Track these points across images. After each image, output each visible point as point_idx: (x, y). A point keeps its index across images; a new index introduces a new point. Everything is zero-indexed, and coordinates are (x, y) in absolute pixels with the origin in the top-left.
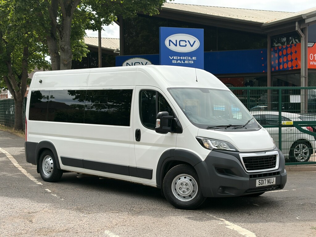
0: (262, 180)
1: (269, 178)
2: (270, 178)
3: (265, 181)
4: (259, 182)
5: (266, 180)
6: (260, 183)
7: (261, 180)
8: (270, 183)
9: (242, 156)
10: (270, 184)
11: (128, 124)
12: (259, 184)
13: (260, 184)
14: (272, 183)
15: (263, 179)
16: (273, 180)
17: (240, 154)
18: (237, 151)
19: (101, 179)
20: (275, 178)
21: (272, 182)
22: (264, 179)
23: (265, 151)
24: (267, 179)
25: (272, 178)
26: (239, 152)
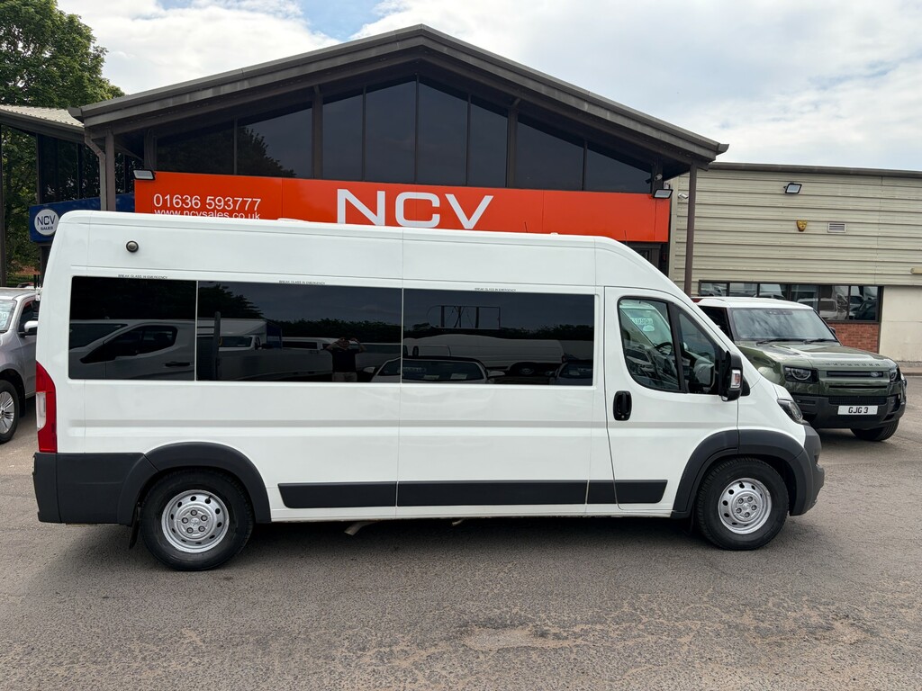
11: (586, 378)
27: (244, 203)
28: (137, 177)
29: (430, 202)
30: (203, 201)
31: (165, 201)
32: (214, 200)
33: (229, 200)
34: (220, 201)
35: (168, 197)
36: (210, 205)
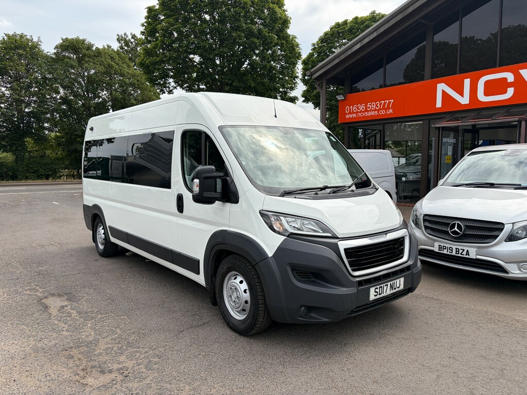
0: (380, 288)
1: (393, 282)
2: (395, 281)
3: (385, 287)
4: (375, 292)
5: (387, 285)
6: (377, 292)
7: (378, 287)
8: (395, 289)
9: (343, 245)
10: (394, 291)
11: (169, 186)
12: (375, 296)
13: (377, 295)
14: (398, 288)
15: (382, 285)
16: (400, 283)
17: (339, 243)
18: (335, 237)
19: (147, 262)
20: (402, 280)
21: (398, 286)
22: (384, 285)
23: (386, 232)
24: (389, 284)
25: (398, 281)
26: (338, 238)
27: (385, 103)
28: (339, 99)
29: (505, 79)
30: (366, 106)
31: (350, 109)
32: (371, 105)
33: (378, 104)
34: (373, 105)
35: (351, 107)
36: (369, 108)
